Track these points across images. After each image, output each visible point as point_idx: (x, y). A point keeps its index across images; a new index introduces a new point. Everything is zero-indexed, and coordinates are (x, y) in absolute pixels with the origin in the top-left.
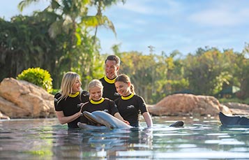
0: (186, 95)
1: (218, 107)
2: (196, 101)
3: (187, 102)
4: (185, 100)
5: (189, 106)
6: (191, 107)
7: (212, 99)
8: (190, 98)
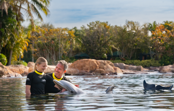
0: (90, 59)
1: (113, 68)
2: (98, 64)
3: (91, 65)
4: (89, 64)
5: (93, 68)
6: (94, 68)
7: (108, 63)
8: (93, 62)
